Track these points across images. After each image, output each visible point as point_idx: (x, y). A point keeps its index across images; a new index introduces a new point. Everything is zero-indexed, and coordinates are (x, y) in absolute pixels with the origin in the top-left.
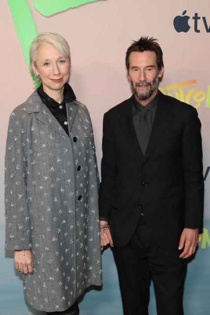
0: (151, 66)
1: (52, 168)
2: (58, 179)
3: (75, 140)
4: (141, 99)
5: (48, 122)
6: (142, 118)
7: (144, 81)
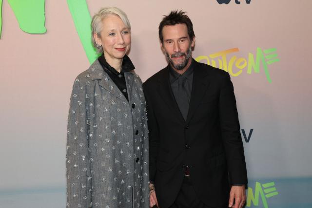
0: (184, 38)
1: (114, 131)
2: (118, 142)
3: (133, 106)
4: (178, 69)
5: (110, 88)
6: (181, 86)
7: (179, 52)
